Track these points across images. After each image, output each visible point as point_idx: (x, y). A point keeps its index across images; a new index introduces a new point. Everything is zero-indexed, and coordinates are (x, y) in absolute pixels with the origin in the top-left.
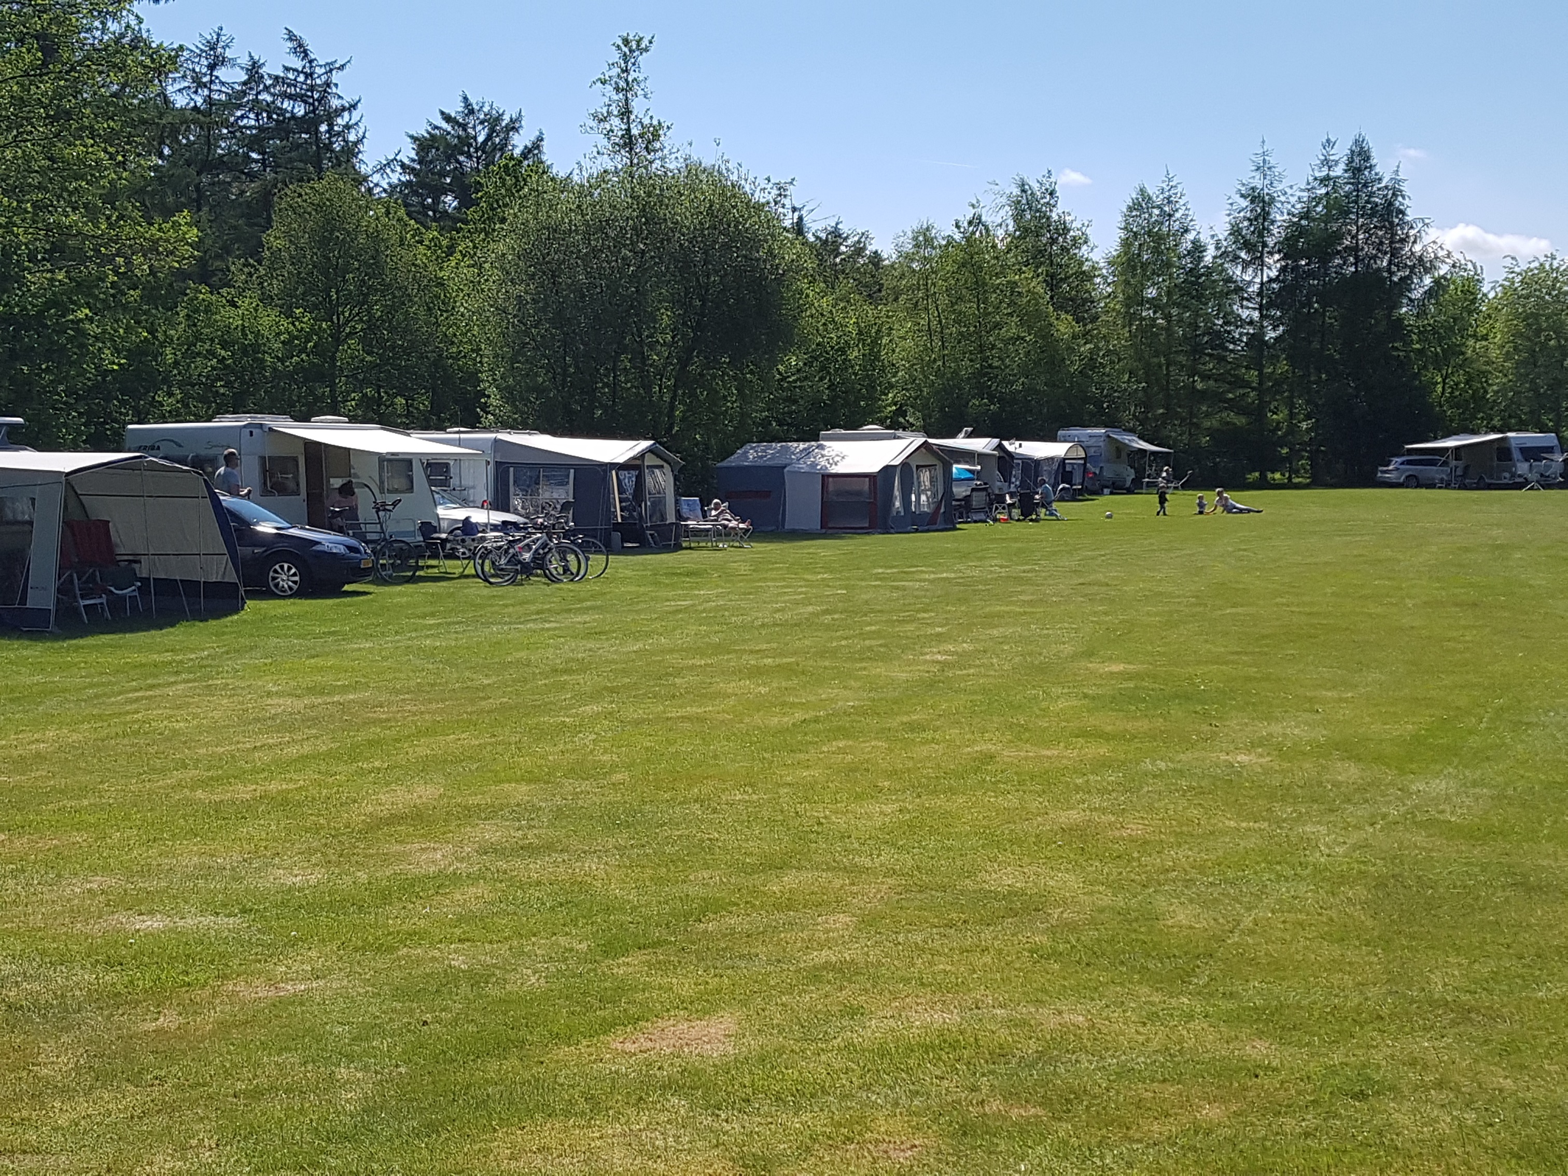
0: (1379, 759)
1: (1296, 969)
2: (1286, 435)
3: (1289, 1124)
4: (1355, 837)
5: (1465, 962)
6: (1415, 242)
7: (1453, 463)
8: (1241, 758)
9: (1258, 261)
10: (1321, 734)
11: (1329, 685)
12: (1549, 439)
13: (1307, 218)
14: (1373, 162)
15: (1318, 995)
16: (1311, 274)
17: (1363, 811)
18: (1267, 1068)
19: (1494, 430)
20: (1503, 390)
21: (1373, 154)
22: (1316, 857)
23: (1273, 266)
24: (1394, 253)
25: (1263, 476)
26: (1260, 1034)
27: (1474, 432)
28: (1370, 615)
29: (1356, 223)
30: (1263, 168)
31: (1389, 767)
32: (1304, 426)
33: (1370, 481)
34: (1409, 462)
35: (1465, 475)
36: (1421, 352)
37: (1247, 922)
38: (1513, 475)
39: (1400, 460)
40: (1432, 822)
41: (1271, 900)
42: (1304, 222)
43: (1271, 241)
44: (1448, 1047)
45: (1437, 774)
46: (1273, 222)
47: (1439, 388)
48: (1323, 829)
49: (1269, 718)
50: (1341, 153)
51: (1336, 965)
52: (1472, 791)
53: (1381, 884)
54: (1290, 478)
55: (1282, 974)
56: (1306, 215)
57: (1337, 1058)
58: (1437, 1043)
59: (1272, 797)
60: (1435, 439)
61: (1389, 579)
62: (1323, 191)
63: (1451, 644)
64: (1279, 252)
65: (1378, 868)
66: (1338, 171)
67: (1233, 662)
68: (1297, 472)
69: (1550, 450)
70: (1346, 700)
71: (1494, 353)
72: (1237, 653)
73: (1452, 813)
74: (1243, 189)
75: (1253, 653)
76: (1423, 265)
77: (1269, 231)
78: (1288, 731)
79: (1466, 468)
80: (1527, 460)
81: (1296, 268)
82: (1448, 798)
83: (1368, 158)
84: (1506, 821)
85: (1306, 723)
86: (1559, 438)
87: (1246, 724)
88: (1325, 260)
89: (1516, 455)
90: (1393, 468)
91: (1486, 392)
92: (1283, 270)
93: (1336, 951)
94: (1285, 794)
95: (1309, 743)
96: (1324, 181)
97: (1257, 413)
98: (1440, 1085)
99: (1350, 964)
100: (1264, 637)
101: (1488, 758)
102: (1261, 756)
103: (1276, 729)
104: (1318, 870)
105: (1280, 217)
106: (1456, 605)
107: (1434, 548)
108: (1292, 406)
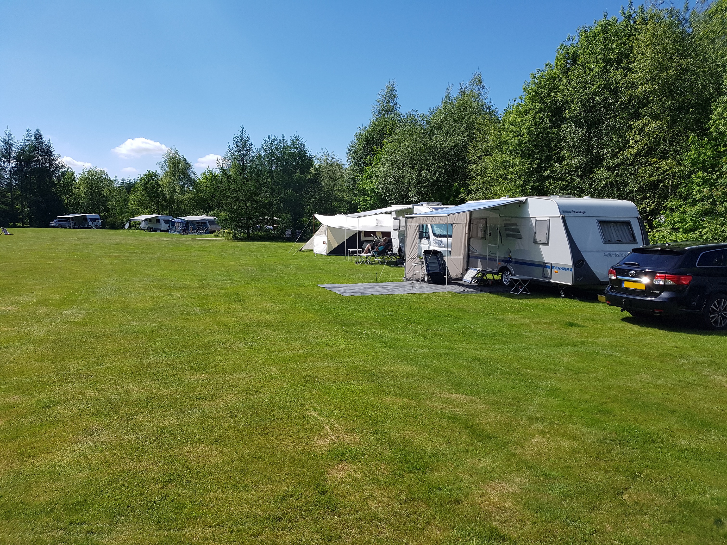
0: (53, 305)
1: (28, 371)
2: (21, 212)
3: (26, 420)
4: (46, 329)
5: (80, 361)
6: (56, 161)
7: (71, 222)
8: (9, 308)
9: (9, 161)
10: (35, 299)
11: (37, 284)
12: (97, 216)
13: (23, 151)
14: (43, 137)
15: (35, 378)
16: (26, 166)
17: (48, 321)
18: (18, 404)
19: (82, 213)
20: (84, 203)
21: (42, 135)
22: (34, 336)
23: (13, 163)
24: (51, 163)
25: (14, 224)
26: (16, 394)
27: (77, 213)
28: (49, 264)
29: (38, 153)
30: (8, 134)
31: (55, 307)
32: (26, 209)
33: (47, 226)
34: (59, 221)
35: (75, 225)
36: (60, 191)
37: (11, 359)
38: (88, 225)
39: (56, 220)
40: (69, 322)
41: (19, 352)
42: (22, 151)
43: (12, 156)
44: (75, 387)
45: (70, 308)
46: (12, 150)
47: (66, 201)
48: (36, 328)
49: (18, 295)
50: (33, 133)
51: (41, 368)
52: (80, 312)
53: (54, 342)
54: (23, 225)
55: (22, 374)
56: (23, 150)
57: (41, 397)
58: (71, 386)
59: (19, 320)
60: (66, 215)
61: (55, 253)
62: (28, 143)
63: (73, 271)
64: (15, 159)
65: (53, 337)
66: (32, 138)
67: (5, 279)
68: (25, 223)
69: (98, 219)
70: (42, 289)
71: (81, 192)
72: (7, 276)
73: (75, 319)
74: (2, 140)
75: (12, 276)
76: (59, 167)
77: (11, 153)
78: (24, 299)
79: (75, 223)
80: (91, 221)
81: (21, 164)
82: (73, 315)
83: (41, 136)
84: (90, 319)
85: (30, 296)
86: (100, 216)
87: (10, 298)
88: (30, 162)
89: (89, 220)
90: (54, 222)
91: (79, 203)
92: (17, 164)
93: (41, 364)
94: (23, 318)
95: (31, 302)
96: (28, 140)
97: (12, 205)
98: (73, 399)
99: (45, 367)
100: (15, 271)
101: (84, 302)
102: (16, 307)
103: (20, 298)
104: (34, 340)
105: (14, 149)
106: (74, 260)
107: (67, 245)
108: (22, 203)
